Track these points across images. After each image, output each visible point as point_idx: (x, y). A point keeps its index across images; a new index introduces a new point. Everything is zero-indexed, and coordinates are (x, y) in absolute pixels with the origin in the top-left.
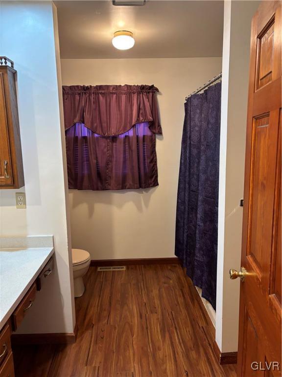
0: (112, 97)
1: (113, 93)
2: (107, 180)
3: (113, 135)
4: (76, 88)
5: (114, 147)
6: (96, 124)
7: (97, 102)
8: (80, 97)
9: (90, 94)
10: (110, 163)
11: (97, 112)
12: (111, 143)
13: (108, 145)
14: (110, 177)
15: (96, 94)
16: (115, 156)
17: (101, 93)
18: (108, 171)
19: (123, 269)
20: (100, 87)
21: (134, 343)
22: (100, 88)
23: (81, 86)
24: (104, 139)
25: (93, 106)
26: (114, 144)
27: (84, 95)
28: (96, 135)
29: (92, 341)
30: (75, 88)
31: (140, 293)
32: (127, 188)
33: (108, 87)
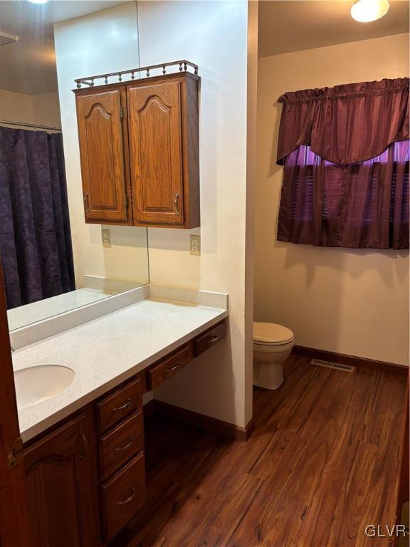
0: (359, 102)
1: (360, 96)
2: (337, 232)
3: (354, 162)
4: (304, 94)
5: (354, 180)
6: (329, 146)
7: (334, 112)
8: (308, 106)
9: (324, 100)
10: (344, 206)
11: (332, 127)
12: (349, 175)
13: (344, 179)
14: (342, 227)
15: (334, 100)
16: (353, 194)
17: (342, 98)
18: (339, 217)
19: (349, 370)
20: (340, 88)
21: (324, 471)
22: (339, 90)
23: (311, 90)
24: (339, 169)
25: (327, 118)
26: (354, 176)
27: (314, 104)
28: (327, 163)
29: (268, 448)
30: (302, 95)
31: (364, 410)
32: (368, 246)
33: (353, 86)
